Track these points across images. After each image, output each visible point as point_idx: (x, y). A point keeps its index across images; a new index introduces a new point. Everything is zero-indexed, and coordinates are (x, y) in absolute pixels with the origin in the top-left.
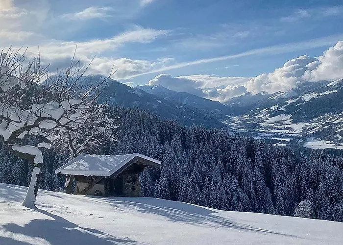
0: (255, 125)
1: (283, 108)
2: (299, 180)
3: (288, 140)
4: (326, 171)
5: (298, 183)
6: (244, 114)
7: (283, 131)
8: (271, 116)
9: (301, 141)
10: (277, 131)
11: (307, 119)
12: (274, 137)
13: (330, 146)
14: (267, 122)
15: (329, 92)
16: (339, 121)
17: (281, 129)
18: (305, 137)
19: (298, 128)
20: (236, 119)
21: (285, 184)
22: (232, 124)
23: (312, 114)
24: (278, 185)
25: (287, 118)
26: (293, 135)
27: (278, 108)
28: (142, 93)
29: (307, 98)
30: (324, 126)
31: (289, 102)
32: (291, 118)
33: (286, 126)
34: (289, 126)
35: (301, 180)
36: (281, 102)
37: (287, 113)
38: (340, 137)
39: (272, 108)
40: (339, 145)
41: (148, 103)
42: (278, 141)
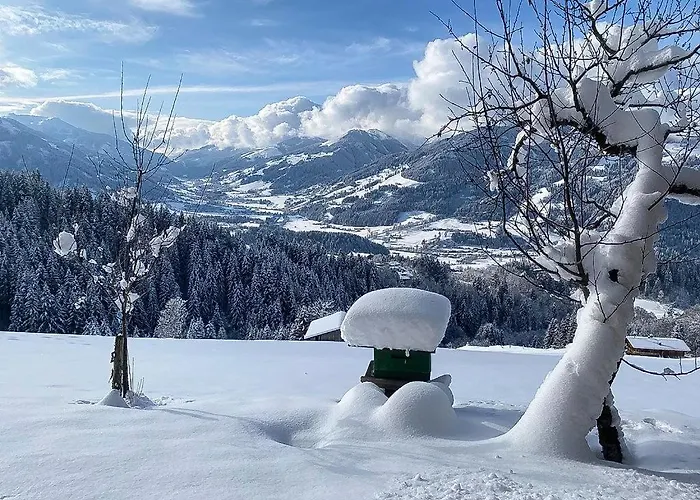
0: (220, 195)
1: (260, 172)
2: (226, 272)
3: (264, 218)
4: (265, 258)
5: (225, 275)
6: (204, 177)
7: (258, 205)
8: (243, 183)
9: (281, 220)
10: (251, 205)
11: (293, 190)
12: (245, 213)
13: (318, 228)
14: (238, 191)
15: (323, 154)
16: (332, 194)
17: (255, 202)
18: (287, 215)
19: (279, 202)
20: (189, 184)
21: (205, 278)
22: (183, 191)
23: (300, 183)
24: (194, 280)
25: (264, 187)
26: (272, 211)
27: (254, 172)
28: (19, 127)
29: (294, 160)
30: (312, 200)
31: (270, 164)
32: (271, 188)
33: (263, 198)
34: (267, 199)
35: (230, 271)
36: (259, 162)
37: (266, 180)
38: (331, 217)
39: (246, 171)
40: (328, 227)
41: (30, 147)
42: (249, 220)
